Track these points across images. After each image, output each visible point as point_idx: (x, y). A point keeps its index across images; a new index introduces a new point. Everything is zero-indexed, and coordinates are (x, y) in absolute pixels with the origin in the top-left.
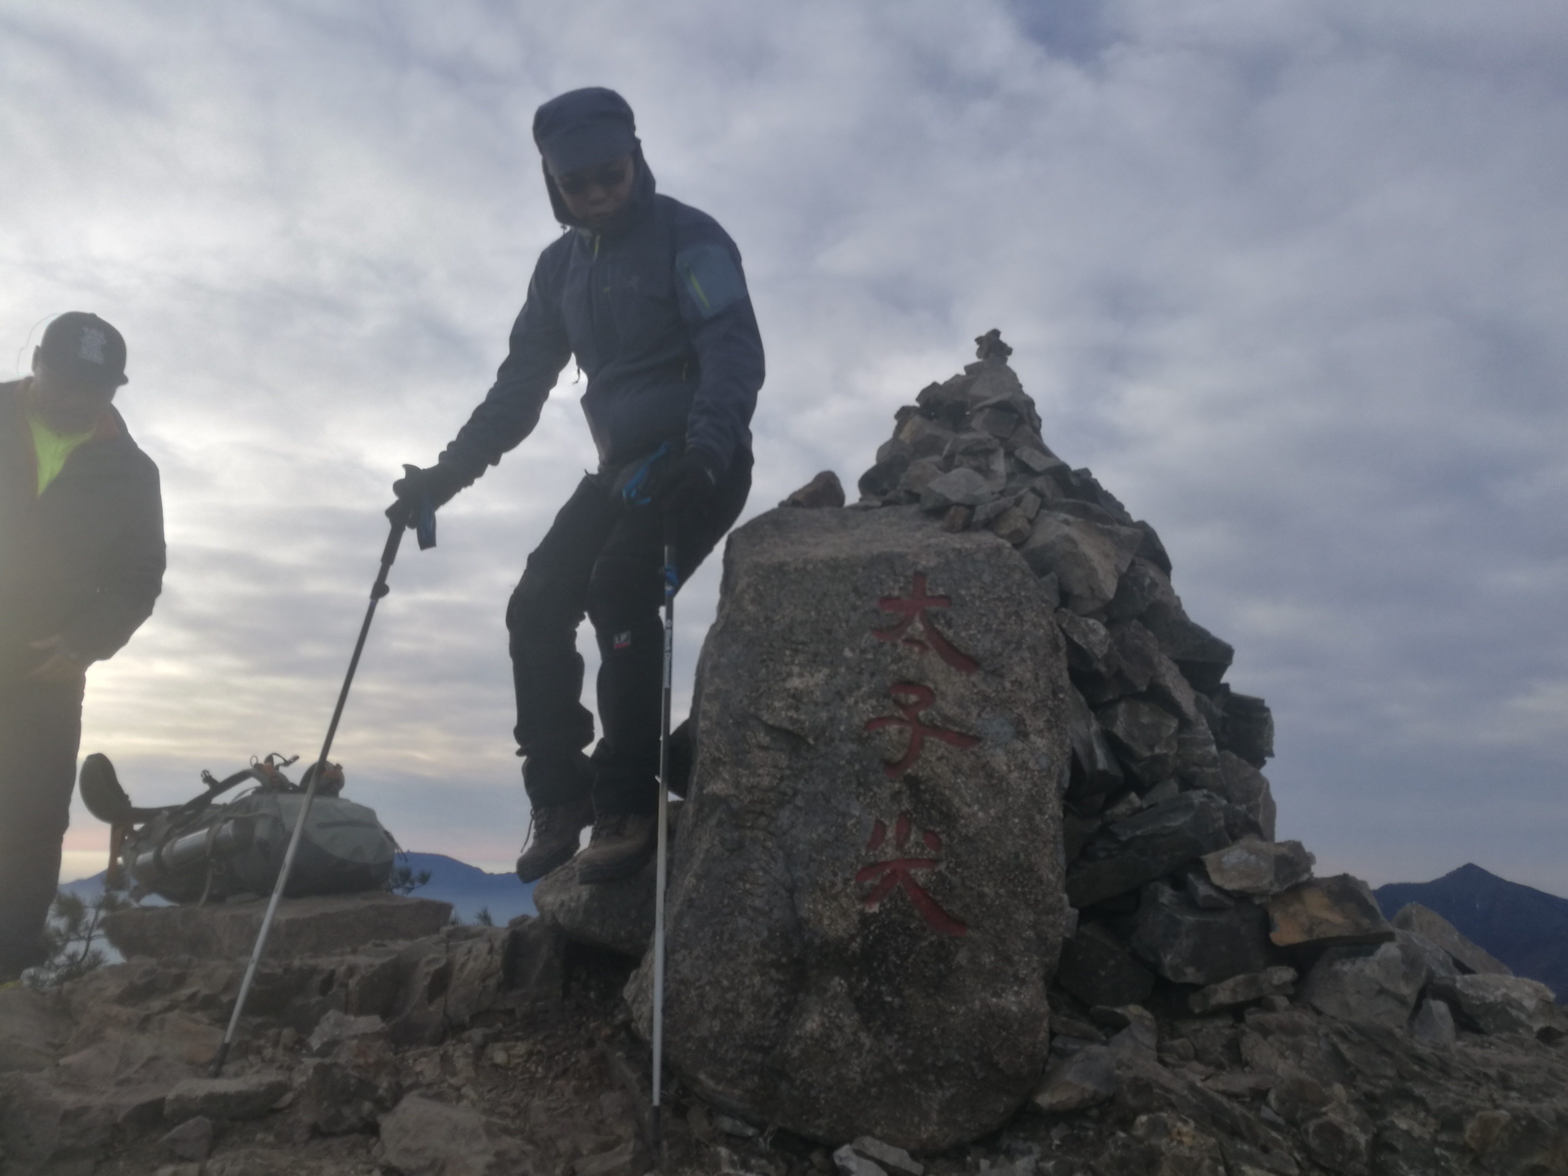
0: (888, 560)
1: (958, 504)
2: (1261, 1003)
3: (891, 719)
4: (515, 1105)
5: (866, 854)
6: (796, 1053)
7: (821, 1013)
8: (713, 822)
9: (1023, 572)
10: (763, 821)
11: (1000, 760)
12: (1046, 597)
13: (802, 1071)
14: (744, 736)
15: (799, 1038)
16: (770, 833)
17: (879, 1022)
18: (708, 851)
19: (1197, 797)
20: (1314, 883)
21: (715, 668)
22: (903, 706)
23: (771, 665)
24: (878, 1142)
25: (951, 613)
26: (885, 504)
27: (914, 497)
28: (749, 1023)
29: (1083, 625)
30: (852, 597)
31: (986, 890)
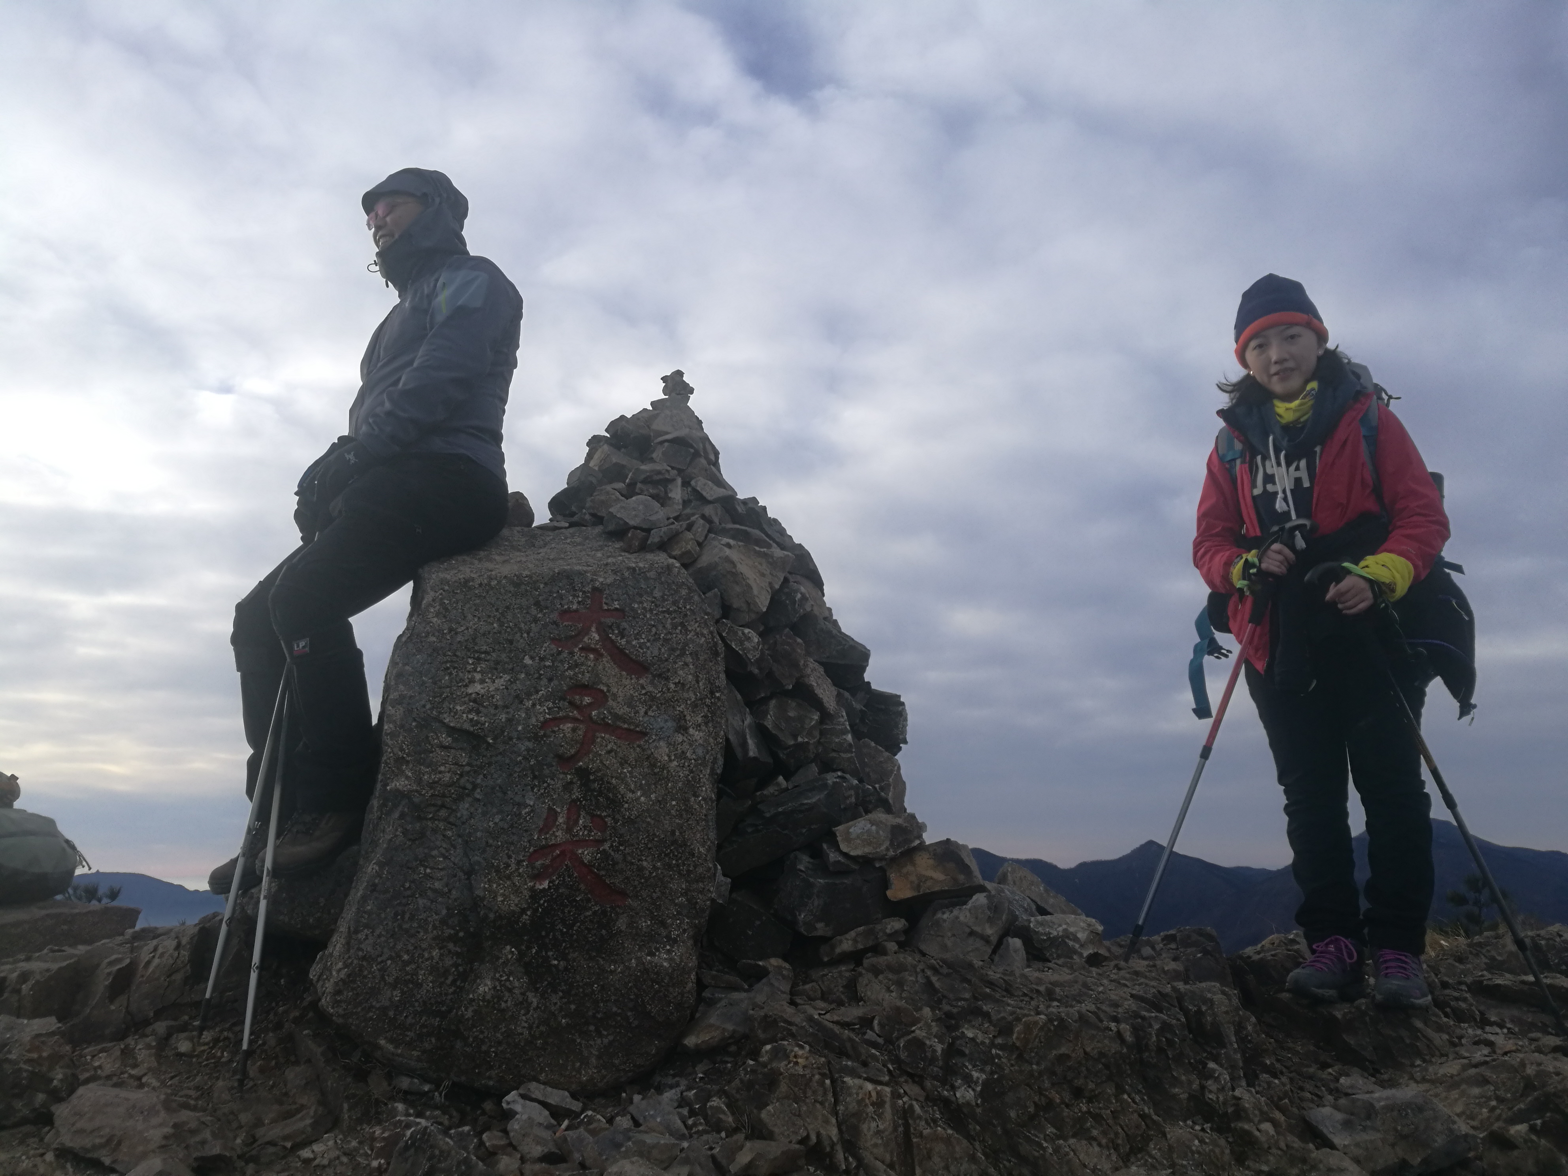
0: (568, 577)
1: (635, 528)
2: (877, 949)
3: (566, 719)
4: (197, 1088)
5: (538, 838)
6: (469, 1014)
7: (493, 979)
8: (396, 815)
9: (689, 588)
10: (443, 813)
11: (662, 752)
12: (709, 610)
13: (475, 1030)
14: (427, 737)
15: (472, 1000)
16: (450, 823)
17: (546, 983)
18: (391, 840)
19: (831, 778)
20: (922, 847)
21: (399, 675)
22: (578, 707)
23: (454, 672)
24: (542, 1087)
25: (624, 625)
26: (572, 525)
27: (598, 520)
28: (428, 991)
29: (740, 633)
30: (534, 611)
31: (645, 864)
